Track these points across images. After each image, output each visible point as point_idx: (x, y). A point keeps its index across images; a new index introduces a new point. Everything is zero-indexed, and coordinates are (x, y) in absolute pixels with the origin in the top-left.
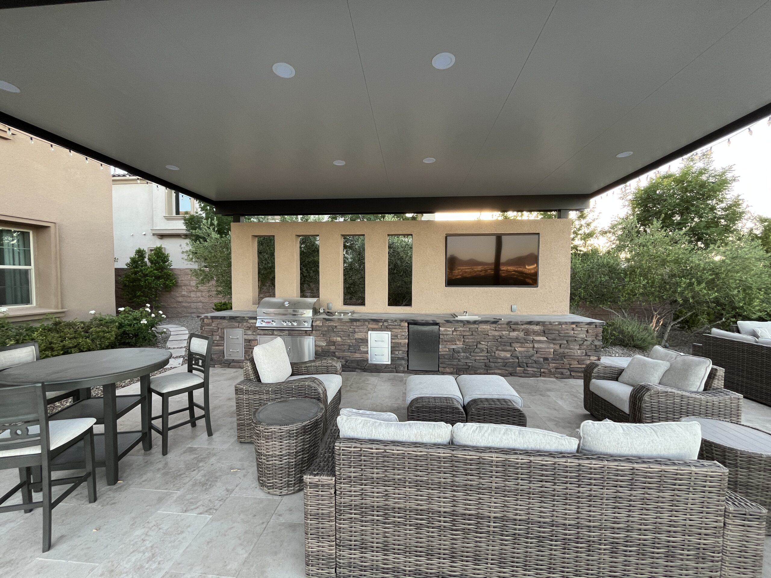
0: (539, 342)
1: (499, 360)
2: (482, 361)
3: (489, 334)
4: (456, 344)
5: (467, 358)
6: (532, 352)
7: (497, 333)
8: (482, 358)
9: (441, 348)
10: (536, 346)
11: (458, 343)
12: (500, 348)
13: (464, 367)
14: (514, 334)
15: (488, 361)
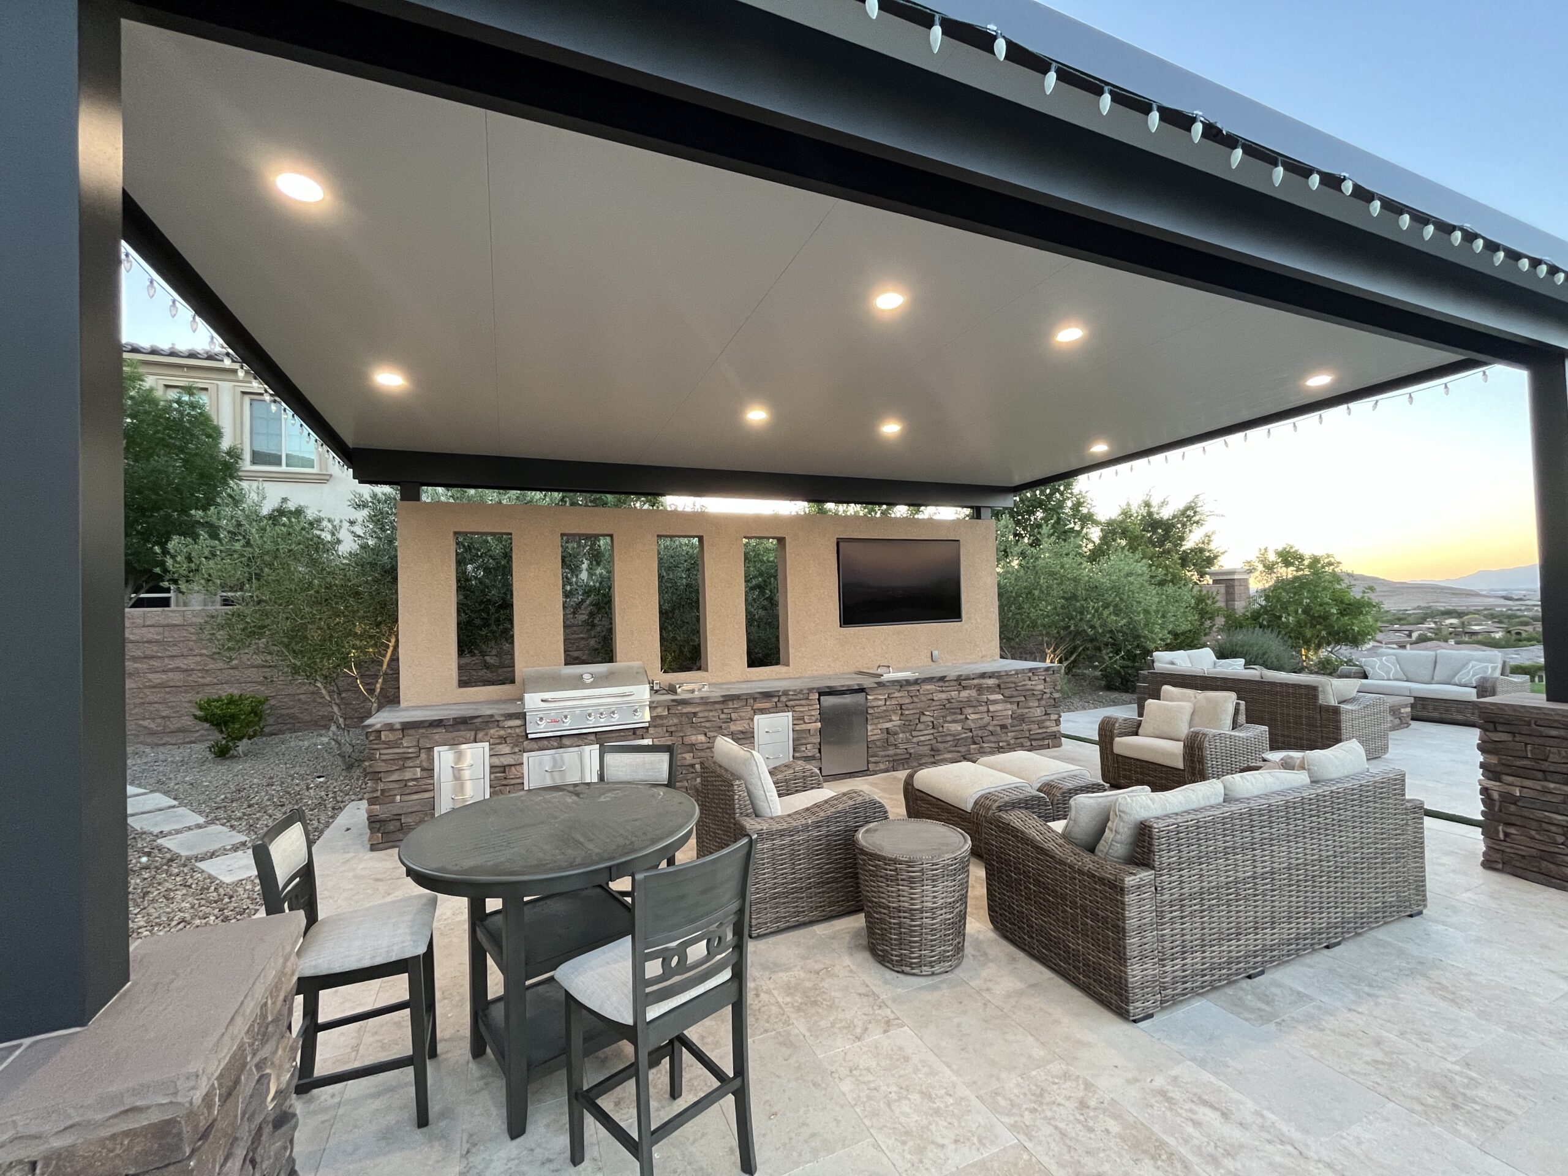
0: (995, 702)
1: (949, 738)
2: (927, 743)
3: (935, 698)
4: (891, 721)
5: (908, 741)
6: (987, 719)
7: (943, 696)
8: (928, 737)
9: (871, 731)
10: (992, 708)
11: (893, 718)
12: (949, 719)
13: (904, 757)
14: (965, 694)
15: (935, 741)
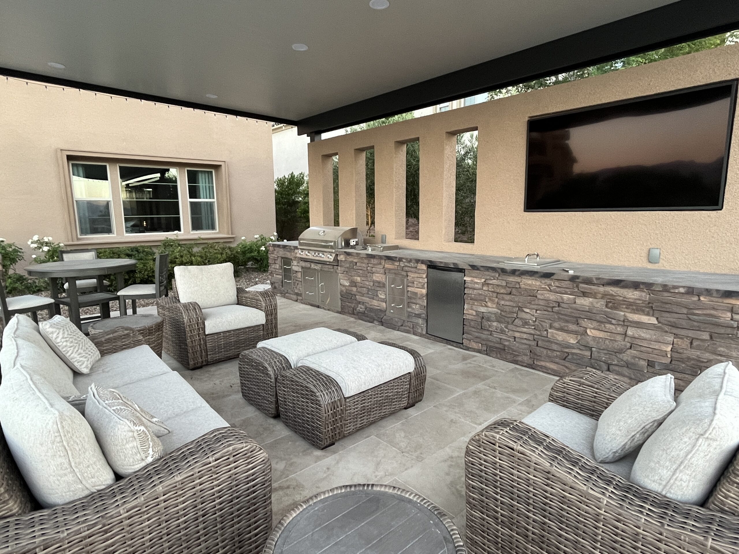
0: (639, 325)
1: (555, 347)
4: (486, 306)
5: (502, 332)
6: (620, 342)
8: (525, 336)
9: (467, 310)
11: (489, 304)
12: (556, 325)
13: (497, 345)
15: (534, 343)
